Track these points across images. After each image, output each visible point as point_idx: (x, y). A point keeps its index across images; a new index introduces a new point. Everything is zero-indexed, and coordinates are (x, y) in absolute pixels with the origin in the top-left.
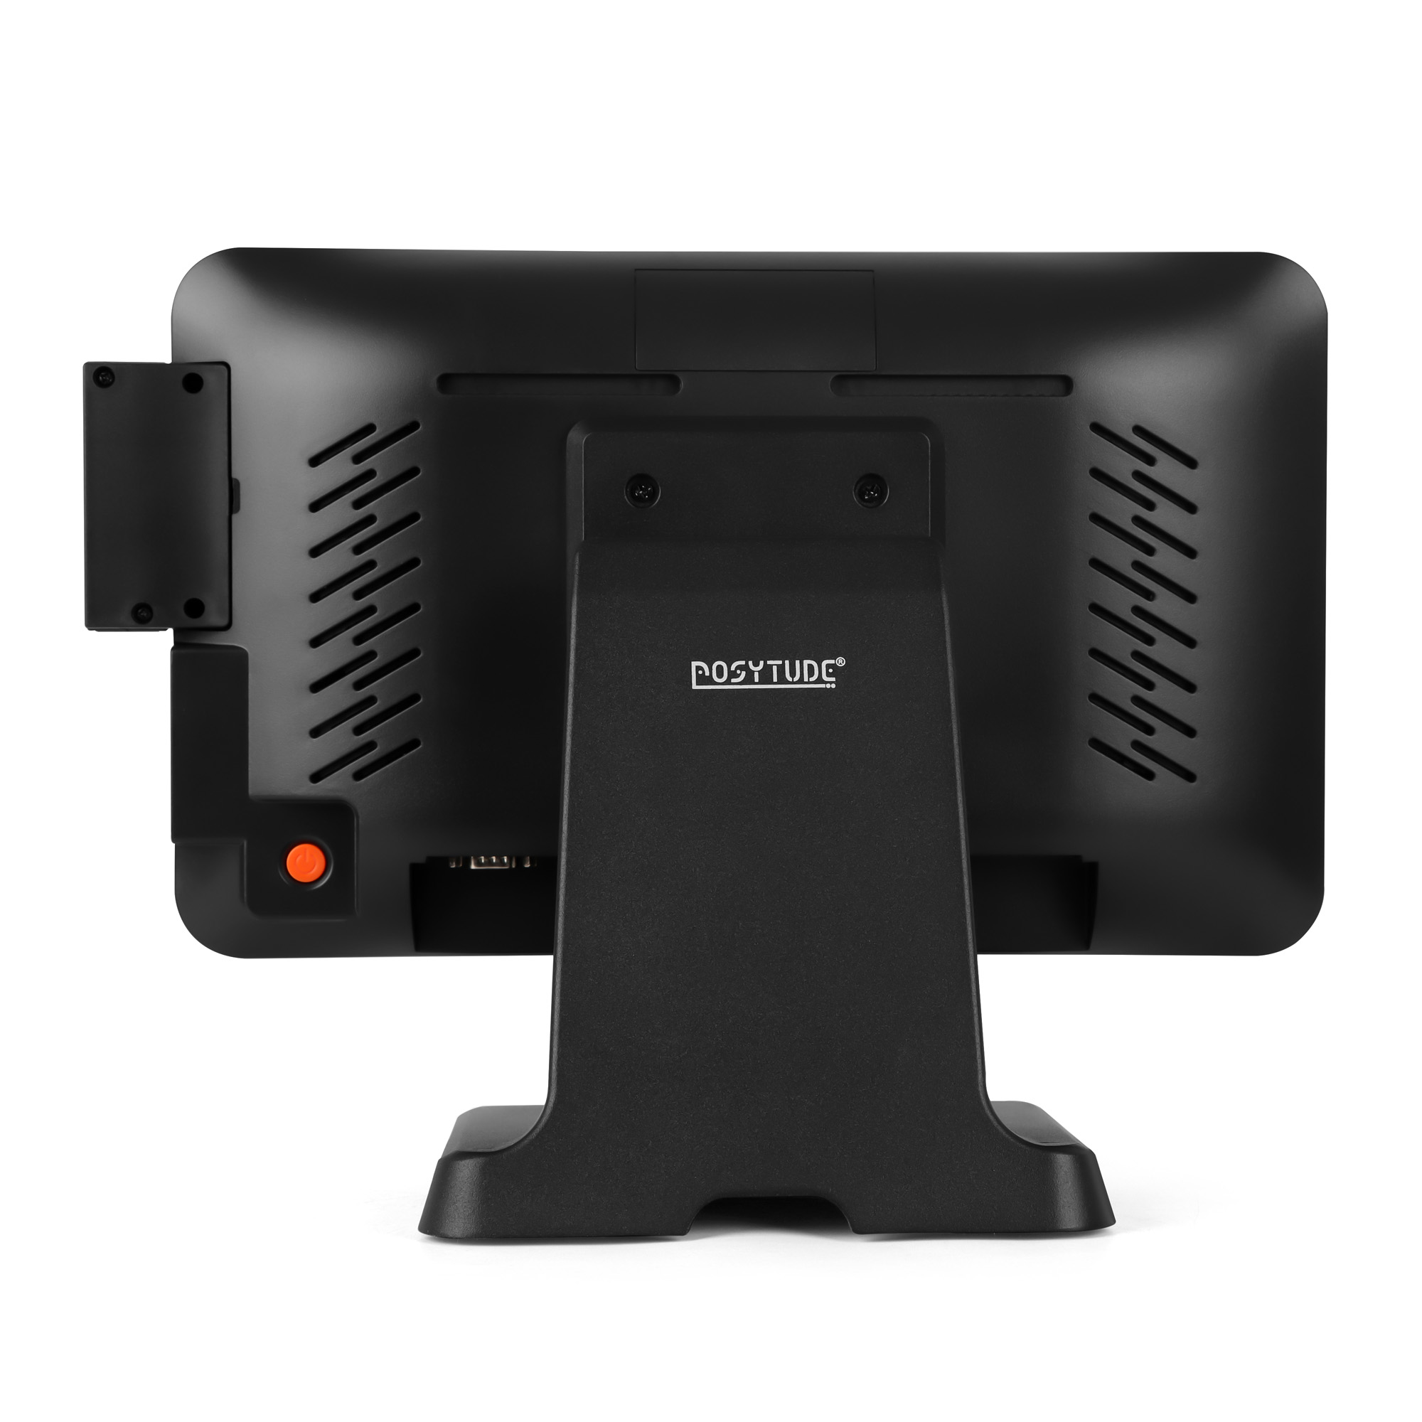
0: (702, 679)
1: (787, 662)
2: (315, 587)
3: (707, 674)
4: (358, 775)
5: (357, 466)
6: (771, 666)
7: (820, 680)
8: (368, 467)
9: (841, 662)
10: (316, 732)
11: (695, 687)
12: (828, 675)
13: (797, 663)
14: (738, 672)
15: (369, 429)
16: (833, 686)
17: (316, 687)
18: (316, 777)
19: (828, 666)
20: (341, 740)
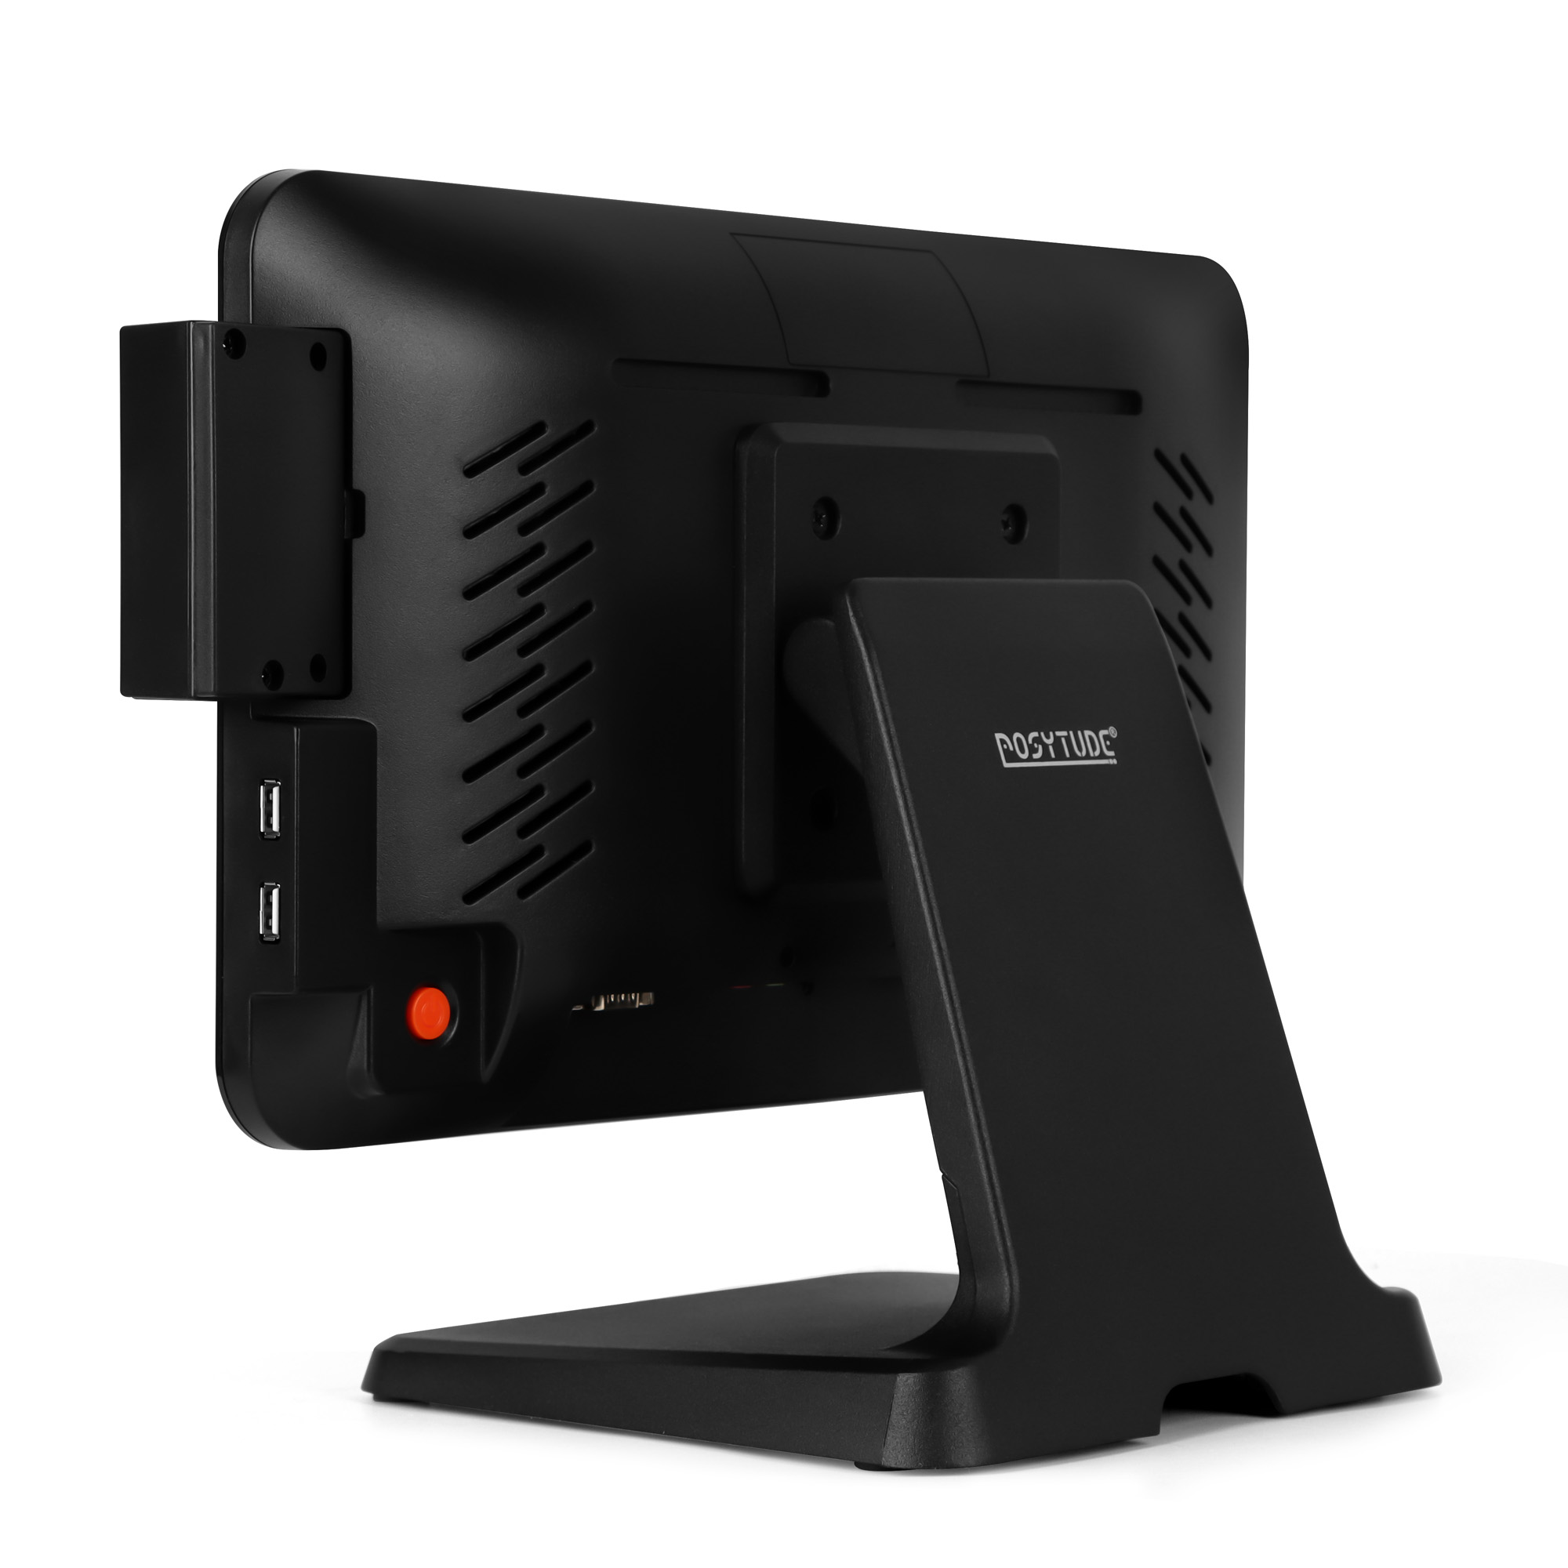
0: (1012, 756)
1: (1071, 733)
2: (470, 638)
3: (1011, 749)
4: (524, 891)
5: (524, 477)
6: (1060, 737)
7: (1102, 756)
8: (537, 480)
9: (1112, 732)
10: (470, 836)
11: (1006, 765)
12: (1109, 748)
13: (1079, 733)
14: (1036, 745)
15: (538, 429)
16: (1115, 762)
17: (471, 774)
18: (470, 897)
19: (1106, 738)
20: (502, 843)
